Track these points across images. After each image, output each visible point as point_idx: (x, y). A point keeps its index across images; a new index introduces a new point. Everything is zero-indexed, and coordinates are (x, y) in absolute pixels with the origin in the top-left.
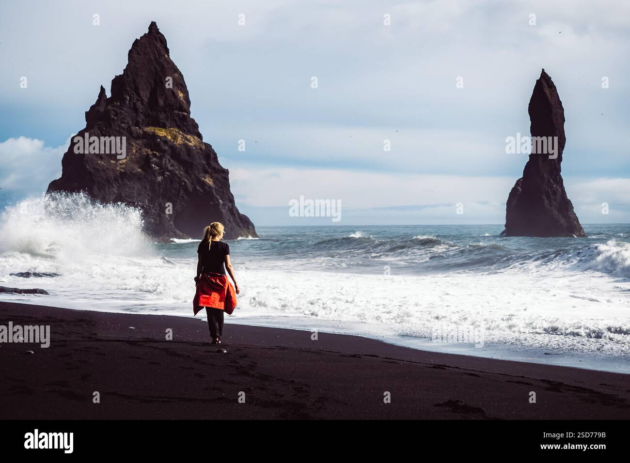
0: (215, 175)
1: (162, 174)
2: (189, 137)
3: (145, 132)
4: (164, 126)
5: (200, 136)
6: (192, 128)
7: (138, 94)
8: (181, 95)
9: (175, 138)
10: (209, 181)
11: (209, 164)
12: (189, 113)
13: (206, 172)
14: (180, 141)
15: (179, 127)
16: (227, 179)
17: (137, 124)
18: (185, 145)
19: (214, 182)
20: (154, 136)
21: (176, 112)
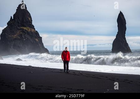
0: (38, 38)
1: (25, 38)
2: (32, 29)
3: (21, 28)
4: (25, 27)
5: (35, 29)
6: (33, 27)
7: (19, 19)
8: (30, 19)
9: (28, 29)
10: (37, 40)
11: (37, 36)
12: (32, 23)
13: (36, 38)
14: (29, 30)
15: (29, 27)
16: (42, 40)
17: (19, 26)
18: (31, 31)
19: (38, 40)
20: (23, 29)
21: (29, 23)
